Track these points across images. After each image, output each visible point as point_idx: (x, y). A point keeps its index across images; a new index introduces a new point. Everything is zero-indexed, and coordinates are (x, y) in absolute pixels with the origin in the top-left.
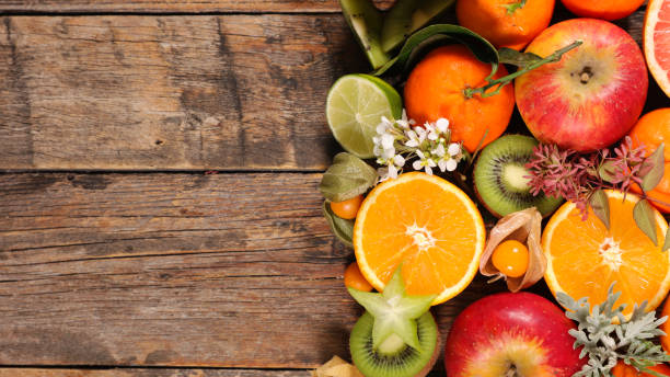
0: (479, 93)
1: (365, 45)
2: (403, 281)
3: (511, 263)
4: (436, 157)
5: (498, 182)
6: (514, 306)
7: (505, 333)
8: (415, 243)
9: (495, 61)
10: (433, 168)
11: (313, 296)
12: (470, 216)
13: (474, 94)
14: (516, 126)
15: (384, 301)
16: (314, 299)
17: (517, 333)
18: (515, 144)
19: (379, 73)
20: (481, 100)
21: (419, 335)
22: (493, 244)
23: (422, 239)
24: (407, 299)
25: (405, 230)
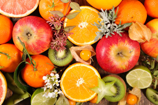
0: (35, 67)
1: (22, 100)
2: (93, 87)
3: (87, 55)
4: (55, 79)
5: (62, 59)
6: (100, 55)
7: (108, 57)
8: (82, 84)
9: (25, 62)
10: (58, 80)
12: (73, 68)
13: (36, 68)
15: (100, 93)
17: (108, 53)
18: (51, 54)
19: (31, 95)
20: (37, 66)
21: (110, 82)
22: (81, 61)
23: (80, 82)
24: (99, 86)
25: (78, 87)
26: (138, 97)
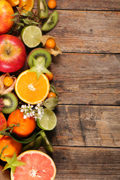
0: (16, 125)
1: (46, 138)
2: (37, 76)
3: (8, 80)
4: (27, 109)
5: (12, 101)
6: (7, 69)
7: (10, 62)
8: (33, 86)
9: (11, 133)
10: (28, 106)
11: (61, 72)
12: (19, 93)
13: (18, 125)
14: (7, 116)
15: (42, 71)
16: (61, 71)
17: (6, 62)
18: (7, 111)
19: (42, 130)
20: (15, 123)
21: (33, 62)
22: (13, 86)
23: (31, 87)
24: (36, 71)
25: (36, 89)
26: (49, 38)
